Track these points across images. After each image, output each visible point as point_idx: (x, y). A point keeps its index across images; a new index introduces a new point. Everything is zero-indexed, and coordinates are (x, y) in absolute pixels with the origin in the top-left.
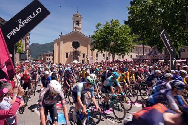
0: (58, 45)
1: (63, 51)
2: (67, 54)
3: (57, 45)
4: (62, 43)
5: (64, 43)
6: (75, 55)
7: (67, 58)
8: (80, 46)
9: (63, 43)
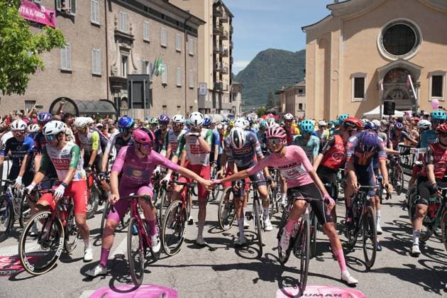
0: (320, 47)
1: (341, 71)
2: (359, 82)
3: (317, 46)
4: (336, 36)
5: (347, 36)
6: (393, 84)
7: (362, 96)
8: (419, 42)
9: (341, 38)
